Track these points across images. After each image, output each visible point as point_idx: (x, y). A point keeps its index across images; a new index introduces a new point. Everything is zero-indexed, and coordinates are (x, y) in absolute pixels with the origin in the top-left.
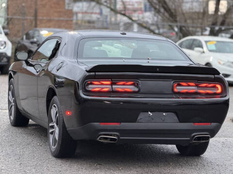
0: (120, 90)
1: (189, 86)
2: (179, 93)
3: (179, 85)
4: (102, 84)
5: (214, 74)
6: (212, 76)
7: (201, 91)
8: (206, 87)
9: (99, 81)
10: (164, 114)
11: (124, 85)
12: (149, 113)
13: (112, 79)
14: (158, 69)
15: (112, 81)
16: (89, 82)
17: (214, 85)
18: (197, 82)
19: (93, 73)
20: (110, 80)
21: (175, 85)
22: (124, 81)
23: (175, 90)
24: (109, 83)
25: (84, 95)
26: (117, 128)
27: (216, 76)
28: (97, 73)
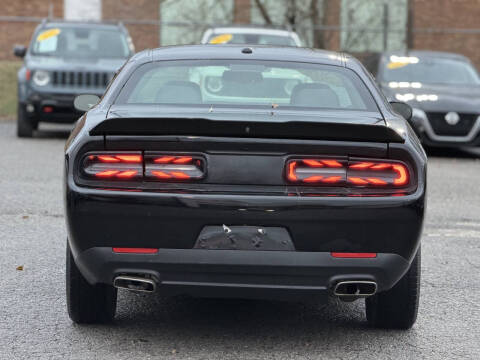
0: (161, 174)
2: (300, 184)
3: (301, 165)
5: (387, 142)
6: (384, 146)
7: (356, 180)
8: (368, 170)
9: (114, 156)
10: (260, 230)
11: (171, 163)
12: (225, 227)
13: (143, 151)
14: (248, 129)
15: (143, 154)
16: (91, 157)
17: (389, 165)
18: (347, 159)
19: (101, 137)
20: (140, 152)
21: (292, 165)
22: (172, 155)
23: (292, 176)
24: (137, 159)
25: (77, 185)
26: (151, 261)
27: (392, 145)
28: (108, 137)
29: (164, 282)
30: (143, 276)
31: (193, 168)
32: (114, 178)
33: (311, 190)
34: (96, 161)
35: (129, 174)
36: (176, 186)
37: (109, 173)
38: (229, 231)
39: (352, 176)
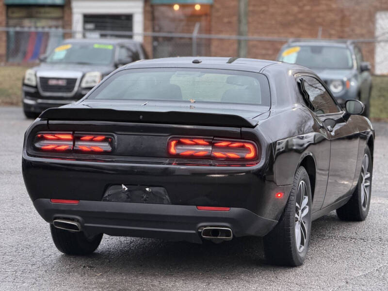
0: (85, 148)
1: (197, 144)
2: (177, 156)
3: (179, 143)
4: (59, 139)
5: (241, 127)
6: (237, 130)
7: (218, 154)
8: (227, 147)
9: (53, 134)
10: (147, 189)
11: (91, 140)
13: (74, 132)
14: (141, 117)
15: (73, 133)
16: (39, 135)
17: (242, 144)
18: (212, 139)
19: (45, 122)
20: (71, 132)
21: (173, 143)
22: (93, 134)
23: (173, 150)
24: (69, 137)
25: (29, 155)
26: (74, 209)
27: (244, 129)
28: (51, 122)
29: (86, 225)
30: (73, 220)
31: (106, 144)
32: (54, 151)
33: (186, 161)
34: (43, 138)
35: (63, 147)
36: (94, 156)
37: (51, 147)
38: (126, 189)
39: (216, 151)
